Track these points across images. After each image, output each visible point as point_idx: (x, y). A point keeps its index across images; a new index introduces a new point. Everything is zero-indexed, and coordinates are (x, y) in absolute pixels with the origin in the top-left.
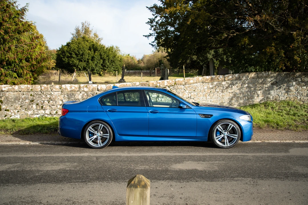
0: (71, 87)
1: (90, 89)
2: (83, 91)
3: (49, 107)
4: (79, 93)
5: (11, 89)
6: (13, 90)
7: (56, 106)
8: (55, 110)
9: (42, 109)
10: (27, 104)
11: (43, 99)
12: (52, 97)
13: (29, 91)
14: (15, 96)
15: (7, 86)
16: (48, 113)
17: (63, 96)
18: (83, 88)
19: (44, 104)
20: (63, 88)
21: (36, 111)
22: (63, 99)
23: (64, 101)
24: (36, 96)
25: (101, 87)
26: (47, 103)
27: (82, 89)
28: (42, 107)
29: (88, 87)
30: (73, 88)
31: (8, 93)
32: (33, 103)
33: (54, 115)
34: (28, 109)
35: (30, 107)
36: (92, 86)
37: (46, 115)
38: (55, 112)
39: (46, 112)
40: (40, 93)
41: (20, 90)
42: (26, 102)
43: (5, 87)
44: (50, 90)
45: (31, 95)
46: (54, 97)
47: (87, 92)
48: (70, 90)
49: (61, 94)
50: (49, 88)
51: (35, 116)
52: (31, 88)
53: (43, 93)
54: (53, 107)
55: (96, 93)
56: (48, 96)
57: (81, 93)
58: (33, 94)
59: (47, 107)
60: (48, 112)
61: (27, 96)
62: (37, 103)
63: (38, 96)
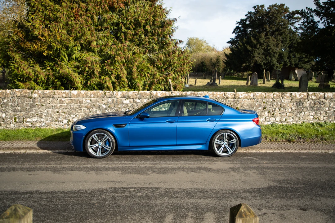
0: (300, 95)
1: (318, 97)
2: (311, 99)
3: (279, 114)
4: (306, 100)
5: (247, 96)
6: (249, 98)
7: (285, 114)
8: (284, 117)
9: (273, 116)
10: (260, 111)
11: (275, 107)
12: (282, 104)
13: (263, 98)
14: (249, 103)
15: (244, 94)
16: (279, 121)
17: (292, 103)
18: (312, 96)
19: (275, 111)
20: (293, 96)
21: (268, 118)
22: (292, 106)
23: (293, 108)
24: (268, 103)
25: (328, 95)
26: (278, 110)
27: (310, 97)
28: (273, 114)
29: (316, 95)
30: (302, 96)
31: (243, 100)
32: (265, 110)
33: (284, 122)
34: (261, 116)
35: (263, 114)
36: (320, 94)
37: (277, 122)
38: (284, 119)
39: (277, 120)
40: (272, 101)
41: (255, 97)
42: (259, 110)
43: (242, 95)
44: (281, 98)
45: (264, 102)
46: (284, 105)
47: (314, 100)
48: (299, 98)
49: (291, 102)
50: (281, 96)
51: (267, 123)
52: (264, 96)
53: (275, 100)
54: (283, 114)
55: (322, 101)
56: (279, 104)
57: (308, 101)
58: (265, 102)
59: (277, 114)
60: (278, 119)
61: (260, 103)
62: (269, 110)
63: (270, 104)
